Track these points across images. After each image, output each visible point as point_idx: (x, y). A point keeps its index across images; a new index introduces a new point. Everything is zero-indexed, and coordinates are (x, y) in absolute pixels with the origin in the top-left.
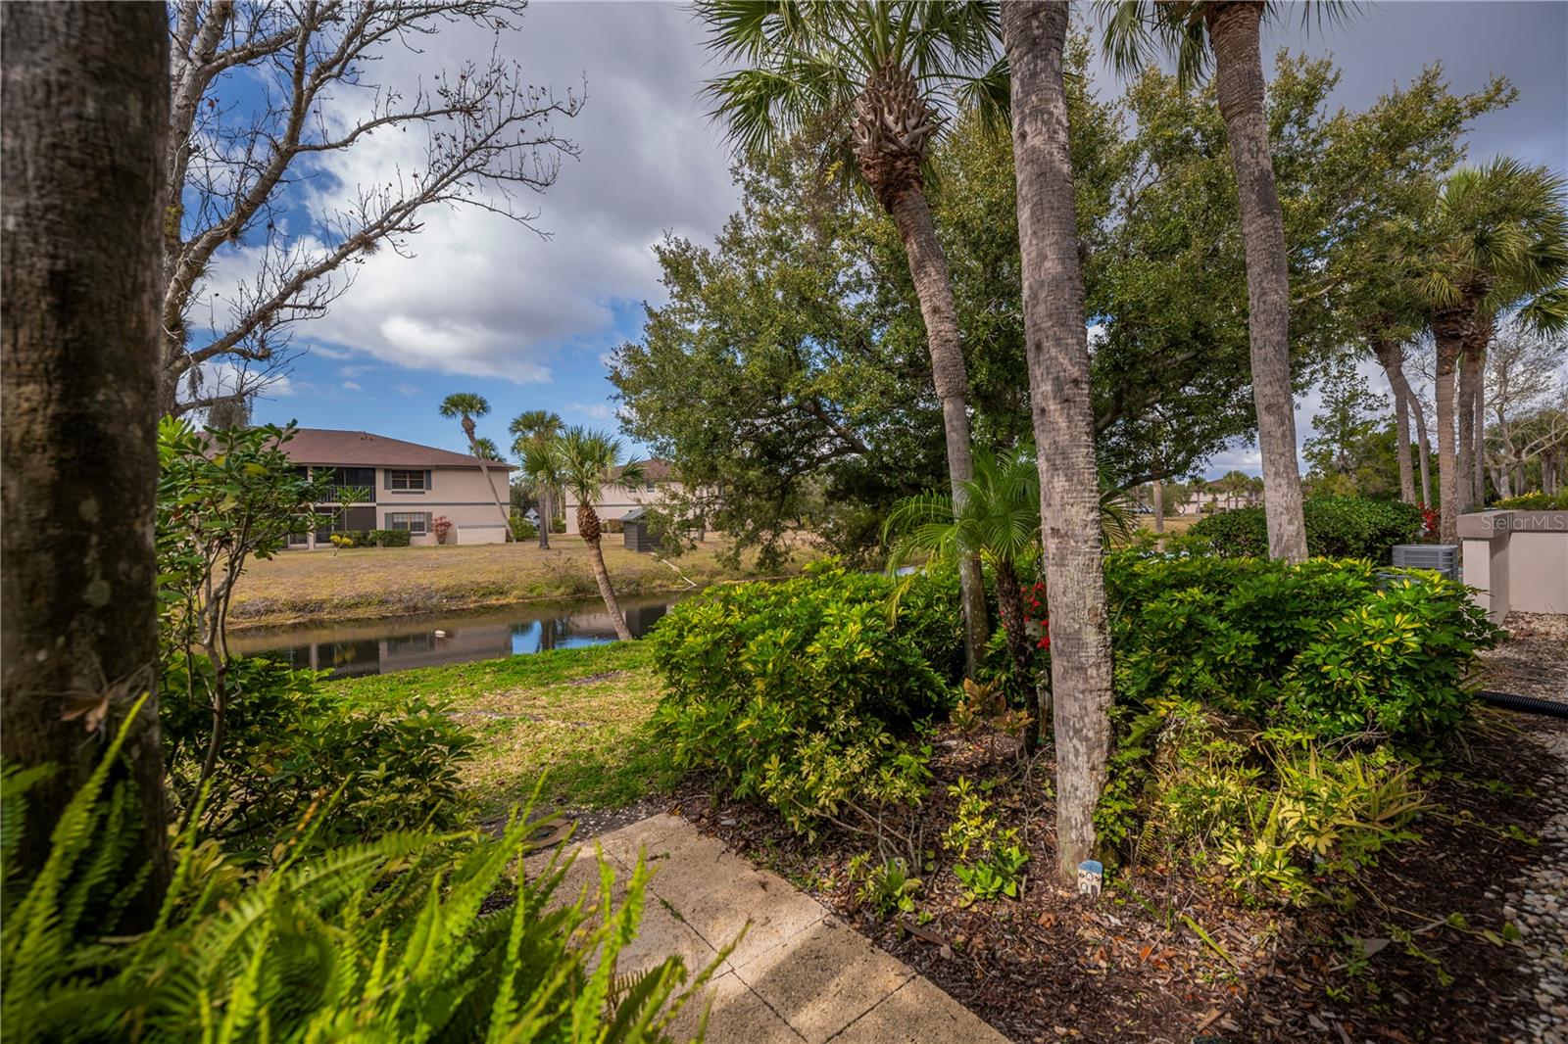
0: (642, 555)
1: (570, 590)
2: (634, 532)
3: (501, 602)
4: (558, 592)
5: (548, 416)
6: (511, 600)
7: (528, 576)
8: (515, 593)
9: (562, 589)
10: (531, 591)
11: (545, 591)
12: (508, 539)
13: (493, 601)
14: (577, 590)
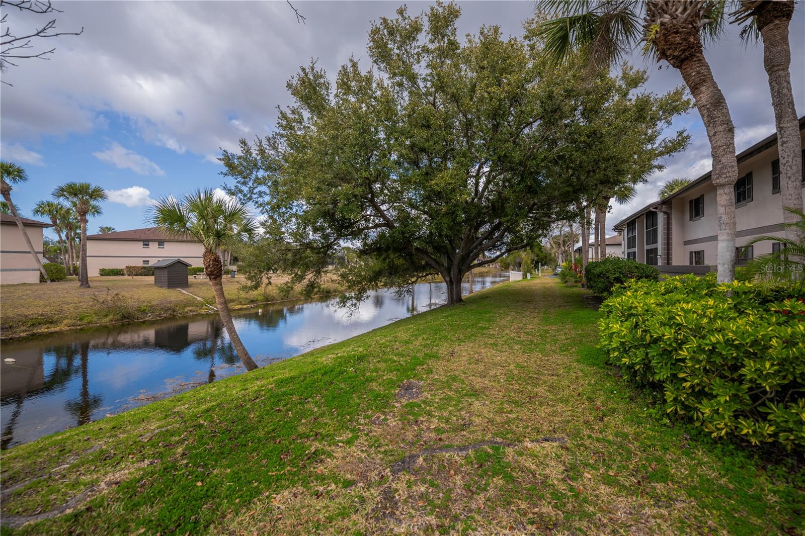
0: (171, 291)
1: (118, 317)
2: (165, 274)
3: (53, 330)
4: (107, 319)
5: (92, 187)
6: (62, 327)
7: (76, 308)
8: (65, 322)
9: (111, 317)
10: (81, 319)
11: (95, 319)
12: (42, 279)
13: (43, 329)
14: (124, 317)
